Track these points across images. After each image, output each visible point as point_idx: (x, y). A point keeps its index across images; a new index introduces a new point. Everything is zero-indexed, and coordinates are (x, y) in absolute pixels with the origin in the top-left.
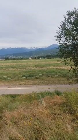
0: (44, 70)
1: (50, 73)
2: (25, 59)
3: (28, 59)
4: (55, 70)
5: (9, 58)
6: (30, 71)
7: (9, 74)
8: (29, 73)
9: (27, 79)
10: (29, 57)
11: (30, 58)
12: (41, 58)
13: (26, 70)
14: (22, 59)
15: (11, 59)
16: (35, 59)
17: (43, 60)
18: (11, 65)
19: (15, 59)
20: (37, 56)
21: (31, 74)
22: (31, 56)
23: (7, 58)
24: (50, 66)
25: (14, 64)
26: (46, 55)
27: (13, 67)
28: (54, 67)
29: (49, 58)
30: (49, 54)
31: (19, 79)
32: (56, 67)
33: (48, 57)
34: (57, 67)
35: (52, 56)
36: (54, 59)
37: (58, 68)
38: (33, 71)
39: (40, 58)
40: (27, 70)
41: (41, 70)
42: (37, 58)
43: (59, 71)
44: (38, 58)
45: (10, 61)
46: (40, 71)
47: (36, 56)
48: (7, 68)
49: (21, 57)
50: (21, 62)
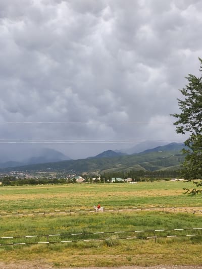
0: (129, 217)
1: (148, 228)
2: (63, 182)
3: (74, 181)
4: (162, 219)
5: (14, 179)
6: (83, 221)
7: (18, 230)
8: (80, 228)
9: (76, 246)
10: (78, 175)
11: (80, 179)
12: (113, 180)
13: (70, 218)
14: (55, 182)
15: (22, 182)
16: (97, 181)
17: (121, 185)
18: (22, 201)
19: (33, 182)
20: (102, 173)
21: (88, 230)
22: (85, 174)
23: (10, 179)
24: (145, 205)
25: (31, 197)
26: (129, 170)
27: (32, 207)
28: (158, 209)
29: (138, 180)
30: (138, 167)
31: (52, 245)
32: (165, 210)
33: (137, 176)
34: (168, 210)
35: (147, 173)
36: (155, 182)
37: (172, 210)
38: (92, 220)
39: (110, 180)
40: (74, 218)
41: (116, 216)
42: (102, 180)
43: (177, 220)
44: (105, 179)
45: (19, 188)
46: (114, 221)
47: (97, 173)
48: (10, 211)
49: (53, 175)
50: (53, 192)
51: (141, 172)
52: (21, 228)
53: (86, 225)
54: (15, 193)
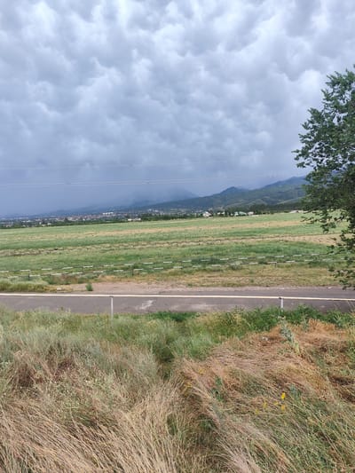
0: (250, 246)
1: (268, 255)
2: (192, 217)
3: (201, 216)
4: (282, 246)
5: (151, 215)
6: (211, 250)
7: (156, 257)
8: (208, 256)
9: (205, 270)
10: (205, 211)
11: (207, 214)
12: (236, 214)
13: (199, 247)
14: (185, 217)
15: (158, 218)
16: (221, 215)
17: (244, 218)
18: (159, 233)
19: (166, 218)
20: (226, 208)
21: (215, 257)
22: (210, 209)
23: (147, 215)
24: (266, 235)
25: (165, 230)
26: (251, 204)
27: (167, 238)
28: (278, 239)
29: (260, 213)
30: (260, 202)
31: (185, 269)
32: (284, 238)
33: (258, 210)
34: (287, 239)
35: (267, 206)
36: (276, 214)
37: (291, 239)
38: (218, 249)
39: (234, 214)
40: (203, 247)
41: (240, 245)
42: (226, 214)
43: (295, 248)
44: (229, 213)
45: (156, 223)
46: (238, 249)
47: (221, 209)
48: (149, 242)
49: (183, 211)
50: (183, 225)
51: (263, 205)
52: (159, 255)
53: (213, 253)
54: (152, 227)
